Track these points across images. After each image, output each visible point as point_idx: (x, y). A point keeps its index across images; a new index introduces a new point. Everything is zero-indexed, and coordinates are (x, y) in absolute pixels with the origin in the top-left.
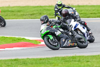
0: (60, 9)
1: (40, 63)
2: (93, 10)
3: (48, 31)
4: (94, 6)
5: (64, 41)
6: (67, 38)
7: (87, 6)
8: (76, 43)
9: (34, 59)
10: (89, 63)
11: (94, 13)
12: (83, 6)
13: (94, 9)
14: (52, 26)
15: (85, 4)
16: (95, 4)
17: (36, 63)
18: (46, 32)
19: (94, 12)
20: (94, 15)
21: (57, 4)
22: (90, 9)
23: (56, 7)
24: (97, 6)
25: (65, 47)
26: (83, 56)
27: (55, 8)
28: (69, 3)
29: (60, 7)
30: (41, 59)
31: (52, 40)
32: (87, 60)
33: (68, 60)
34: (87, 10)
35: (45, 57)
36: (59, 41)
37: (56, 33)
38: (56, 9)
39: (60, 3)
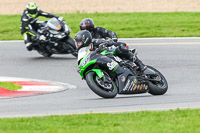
0: (32, 19)
1: (21, 129)
2: (127, 23)
3: (94, 61)
4: (128, 14)
5: (124, 80)
6: (130, 75)
7: (113, 14)
8: (147, 84)
9: (9, 120)
10: (119, 128)
11: (129, 29)
12: (107, 15)
13: (127, 20)
14: (99, 52)
15: (110, 11)
16: (131, 11)
17: (13, 128)
18: (89, 62)
19: (128, 26)
20: (129, 32)
21: (28, 10)
22: (119, 19)
23: (24, 15)
24: (134, 14)
25: (126, 93)
26: (107, 114)
27: (22, 17)
28: (78, 9)
29: (34, 16)
30: (22, 120)
31: (102, 79)
32: (115, 122)
33: (77, 121)
34: (115, 23)
35: (31, 116)
36: (114, 81)
37: (108, 65)
38: (25, 20)
39: (34, 8)
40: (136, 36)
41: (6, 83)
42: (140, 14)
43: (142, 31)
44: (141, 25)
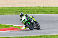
7: (48, 7)
11: (53, 11)
16: (53, 6)
19: (52, 11)
28: (38, 6)
30: (22, 37)
34: (49, 10)
35: (25, 36)
40: (55, 13)
41: (17, 26)
42: (56, 7)
43: (57, 12)
44: (56, 10)
